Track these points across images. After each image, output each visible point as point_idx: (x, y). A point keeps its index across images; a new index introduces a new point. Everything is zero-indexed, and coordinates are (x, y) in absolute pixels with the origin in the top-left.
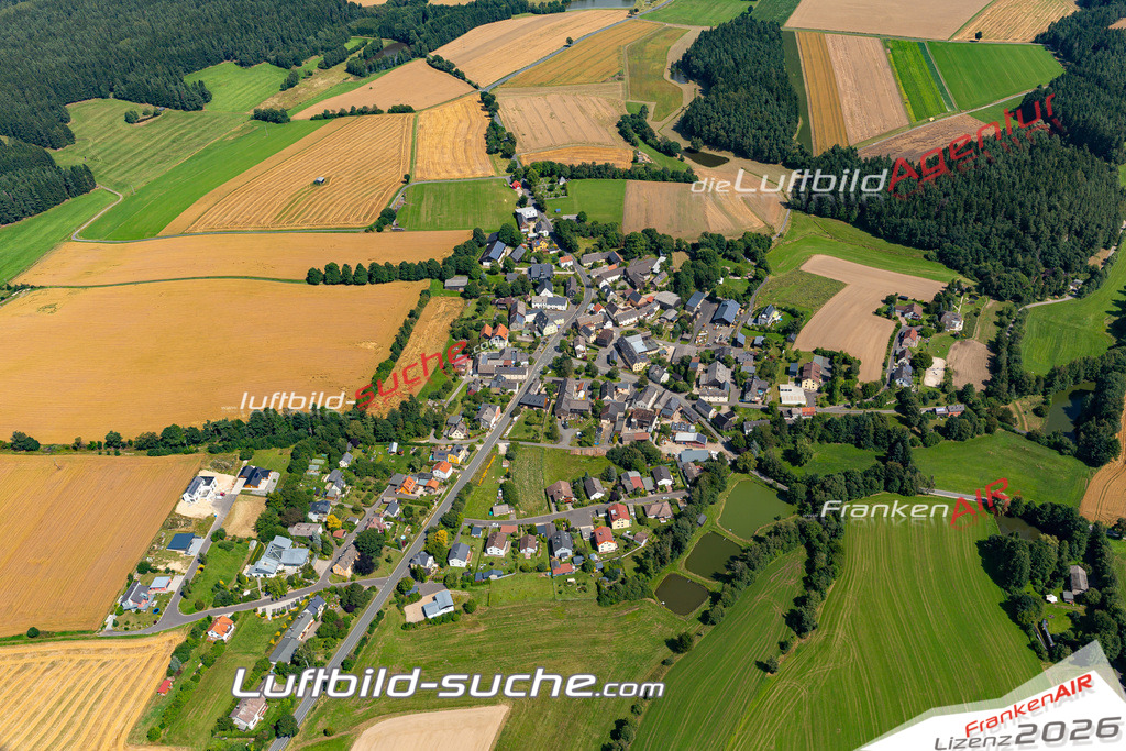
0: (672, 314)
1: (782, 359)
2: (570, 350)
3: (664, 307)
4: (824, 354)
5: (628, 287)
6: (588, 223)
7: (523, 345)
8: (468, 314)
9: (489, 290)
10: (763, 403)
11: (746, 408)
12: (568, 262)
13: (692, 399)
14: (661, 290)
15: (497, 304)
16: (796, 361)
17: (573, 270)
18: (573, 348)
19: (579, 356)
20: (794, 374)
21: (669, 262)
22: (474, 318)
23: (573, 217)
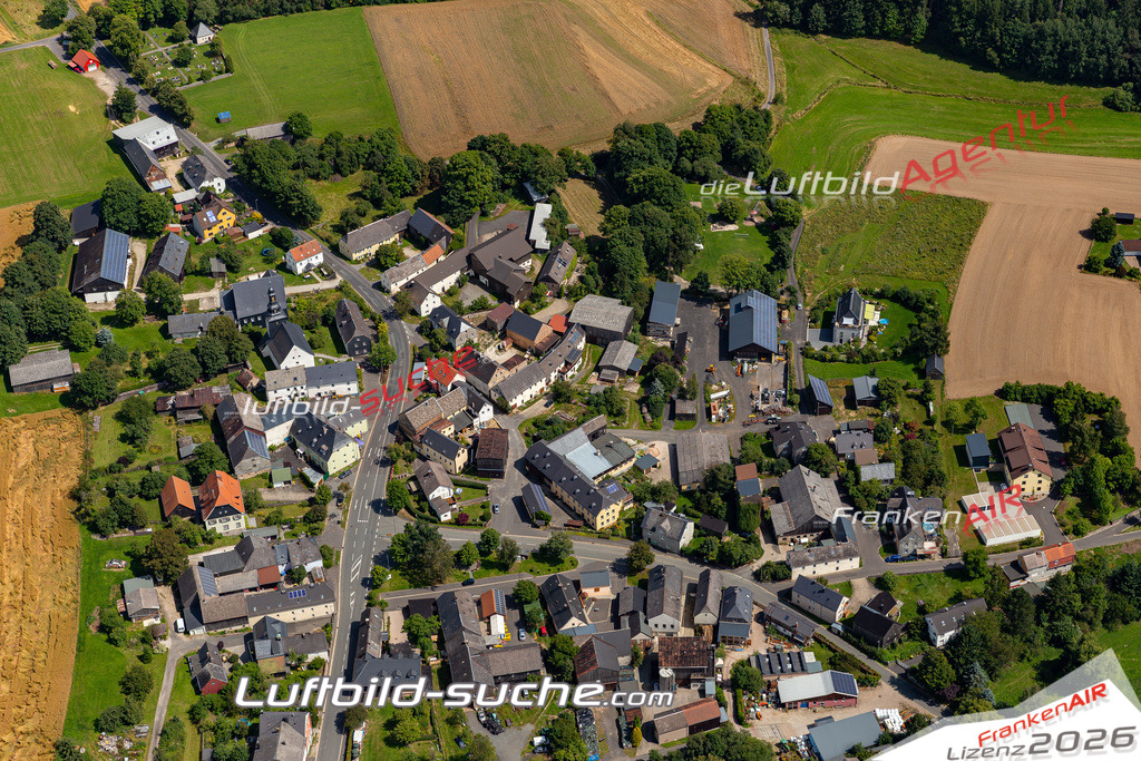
0: (625, 355)
1: (938, 427)
2: (414, 506)
3: (599, 338)
4: (1025, 396)
5: (492, 301)
6: (316, 138)
7: (288, 514)
8: (106, 453)
9: (134, 374)
10: (944, 554)
11: (910, 577)
12: (309, 257)
13: (775, 578)
14: (573, 294)
15: (174, 412)
16: (969, 427)
17: (331, 276)
18: (422, 496)
19: (446, 517)
20: (981, 461)
21: (560, 214)
22: (125, 461)
23: (274, 129)
